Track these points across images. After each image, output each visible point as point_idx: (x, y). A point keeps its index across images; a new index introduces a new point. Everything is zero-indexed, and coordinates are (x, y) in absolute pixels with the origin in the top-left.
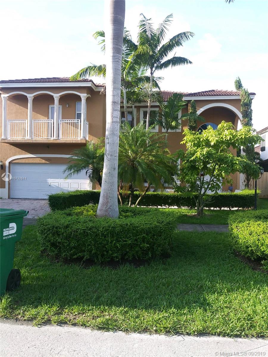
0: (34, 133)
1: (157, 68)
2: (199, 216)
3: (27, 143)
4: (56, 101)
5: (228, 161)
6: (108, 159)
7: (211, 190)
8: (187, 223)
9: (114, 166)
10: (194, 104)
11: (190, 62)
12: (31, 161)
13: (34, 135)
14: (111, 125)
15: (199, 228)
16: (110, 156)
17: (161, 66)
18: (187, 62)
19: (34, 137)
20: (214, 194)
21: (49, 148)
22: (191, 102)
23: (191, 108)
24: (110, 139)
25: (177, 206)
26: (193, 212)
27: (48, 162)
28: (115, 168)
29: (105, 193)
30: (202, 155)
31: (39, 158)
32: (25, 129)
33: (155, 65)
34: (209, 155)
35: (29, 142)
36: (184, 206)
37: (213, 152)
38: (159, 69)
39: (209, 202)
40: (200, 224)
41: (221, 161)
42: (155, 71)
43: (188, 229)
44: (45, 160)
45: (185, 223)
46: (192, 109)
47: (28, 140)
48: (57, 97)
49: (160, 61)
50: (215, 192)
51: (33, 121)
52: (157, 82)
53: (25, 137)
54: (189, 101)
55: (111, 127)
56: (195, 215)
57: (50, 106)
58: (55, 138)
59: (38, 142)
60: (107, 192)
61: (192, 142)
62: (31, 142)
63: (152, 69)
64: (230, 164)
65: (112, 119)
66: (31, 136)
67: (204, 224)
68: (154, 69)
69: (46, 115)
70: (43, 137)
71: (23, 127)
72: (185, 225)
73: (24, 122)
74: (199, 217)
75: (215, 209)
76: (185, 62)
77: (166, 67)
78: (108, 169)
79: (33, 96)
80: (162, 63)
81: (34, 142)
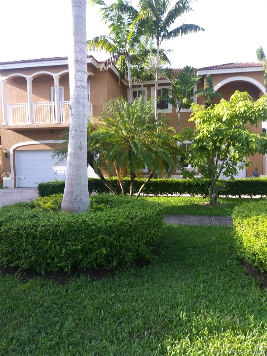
0: (35, 117)
1: (164, 37)
2: (212, 205)
3: (28, 128)
4: (56, 82)
5: (242, 138)
6: (72, 136)
7: (226, 175)
8: (195, 214)
9: (81, 144)
10: (211, 78)
11: (203, 30)
12: (35, 148)
13: (35, 120)
14: (74, 91)
15: (206, 221)
16: (74, 131)
17: (169, 36)
18: (199, 30)
19: (35, 122)
20: (230, 179)
21: (52, 133)
22: (207, 76)
23: (207, 83)
24: (74, 109)
25: (190, 194)
26: (206, 201)
27: (52, 149)
28: (82, 147)
29: (70, 179)
30: (209, 131)
31: (43, 145)
32: (26, 114)
33: (162, 34)
34: (218, 132)
35: (31, 127)
36: (197, 194)
37: (223, 129)
38: (167, 39)
39: (224, 189)
40: (210, 215)
41: (234, 139)
42: (162, 40)
43: (193, 221)
44: (49, 147)
45: (192, 215)
46: (207, 85)
47: (29, 125)
48: (56, 77)
49: (167, 29)
50: (230, 177)
51: (33, 104)
52: (167, 55)
53: (26, 122)
54: (204, 76)
55: (74, 93)
56: (207, 205)
57: (52, 88)
58: (57, 122)
59: (39, 127)
60: (72, 178)
61: (201, 119)
62: (33, 127)
63: (158, 40)
64: (245, 143)
65: (76, 83)
66: (32, 121)
67: (216, 215)
68: (160, 39)
69: (49, 98)
70: (44, 121)
71: (24, 111)
72: (191, 217)
73: (24, 106)
74: (211, 207)
75: (234, 197)
76: (196, 30)
77: (175, 36)
78: (73, 148)
79: (32, 77)
80: (169, 31)
81: (36, 127)
